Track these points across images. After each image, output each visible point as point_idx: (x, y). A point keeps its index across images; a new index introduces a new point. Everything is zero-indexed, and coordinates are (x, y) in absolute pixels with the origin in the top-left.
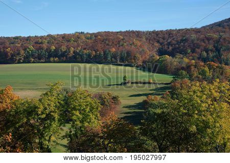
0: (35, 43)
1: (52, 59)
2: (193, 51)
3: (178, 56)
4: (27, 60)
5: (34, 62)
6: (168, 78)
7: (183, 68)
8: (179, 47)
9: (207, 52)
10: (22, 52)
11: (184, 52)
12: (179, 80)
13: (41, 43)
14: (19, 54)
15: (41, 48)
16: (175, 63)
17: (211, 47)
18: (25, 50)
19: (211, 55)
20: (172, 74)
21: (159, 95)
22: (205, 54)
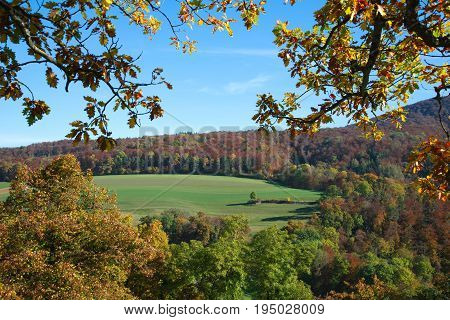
0: (128, 147)
1: (150, 168)
2: (340, 158)
3: (321, 164)
4: (116, 171)
5: (125, 173)
6: (312, 196)
7: (330, 182)
8: (321, 153)
9: (358, 159)
10: (110, 160)
11: (327, 159)
12: (329, 199)
13: (135, 147)
14: (106, 162)
15: (135, 154)
16: (320, 175)
17: (363, 153)
18: (114, 156)
19: (365, 163)
20: (317, 189)
21: (303, 218)
22: (356, 162)
